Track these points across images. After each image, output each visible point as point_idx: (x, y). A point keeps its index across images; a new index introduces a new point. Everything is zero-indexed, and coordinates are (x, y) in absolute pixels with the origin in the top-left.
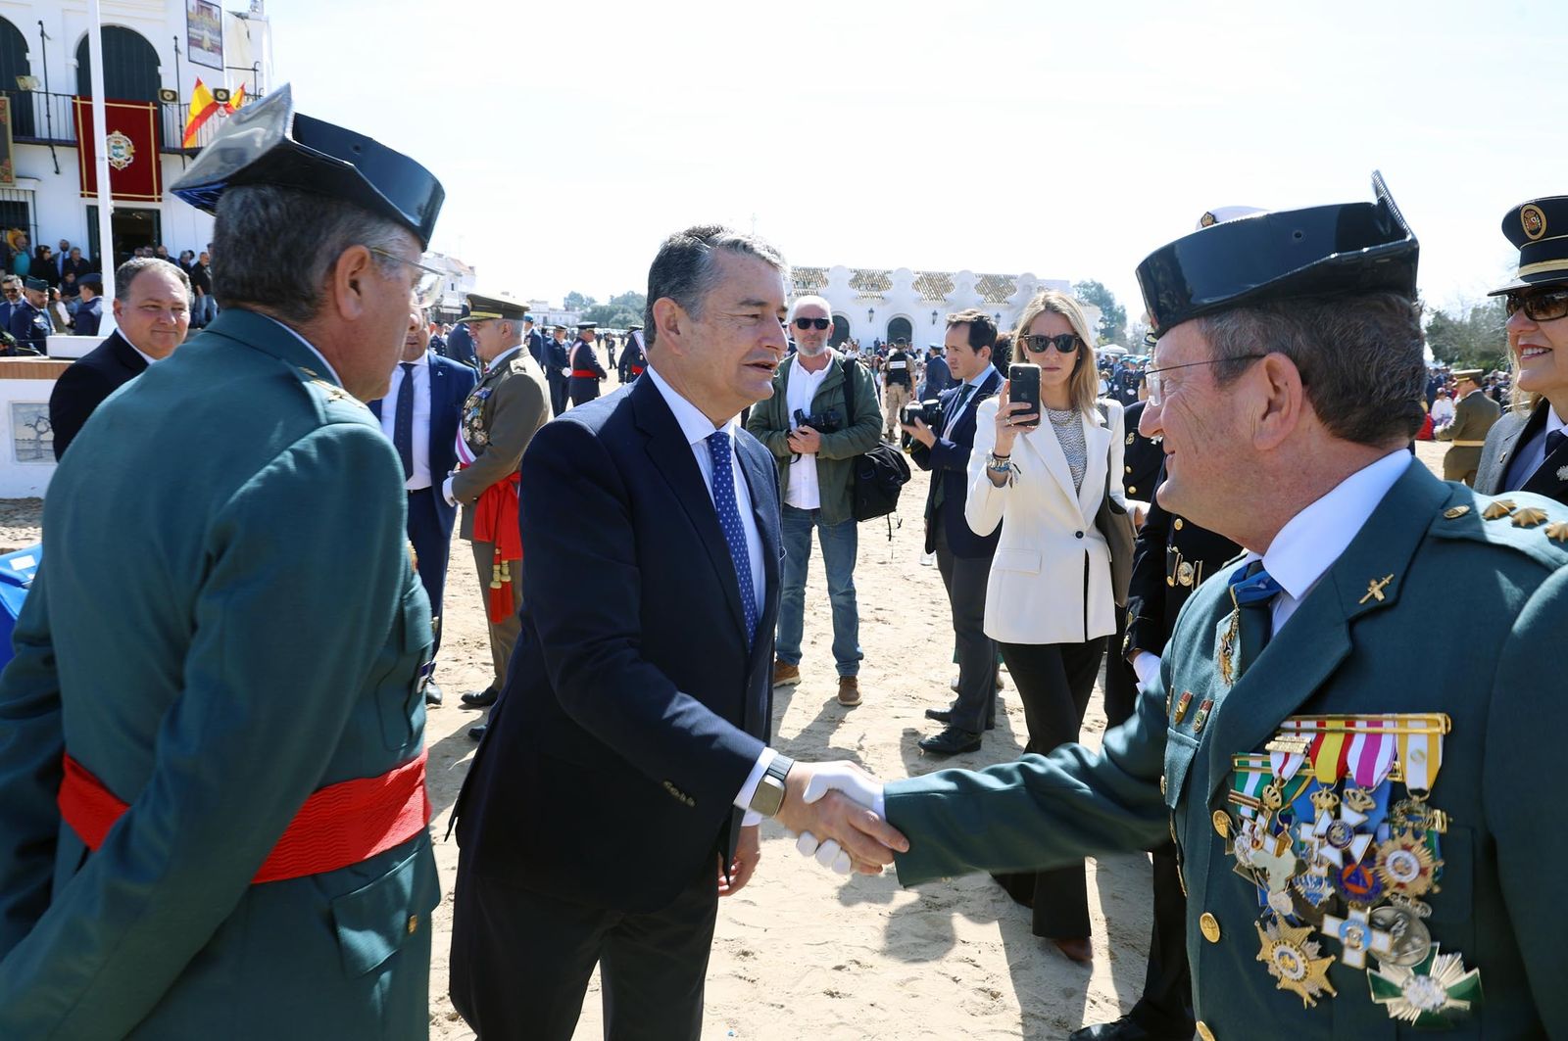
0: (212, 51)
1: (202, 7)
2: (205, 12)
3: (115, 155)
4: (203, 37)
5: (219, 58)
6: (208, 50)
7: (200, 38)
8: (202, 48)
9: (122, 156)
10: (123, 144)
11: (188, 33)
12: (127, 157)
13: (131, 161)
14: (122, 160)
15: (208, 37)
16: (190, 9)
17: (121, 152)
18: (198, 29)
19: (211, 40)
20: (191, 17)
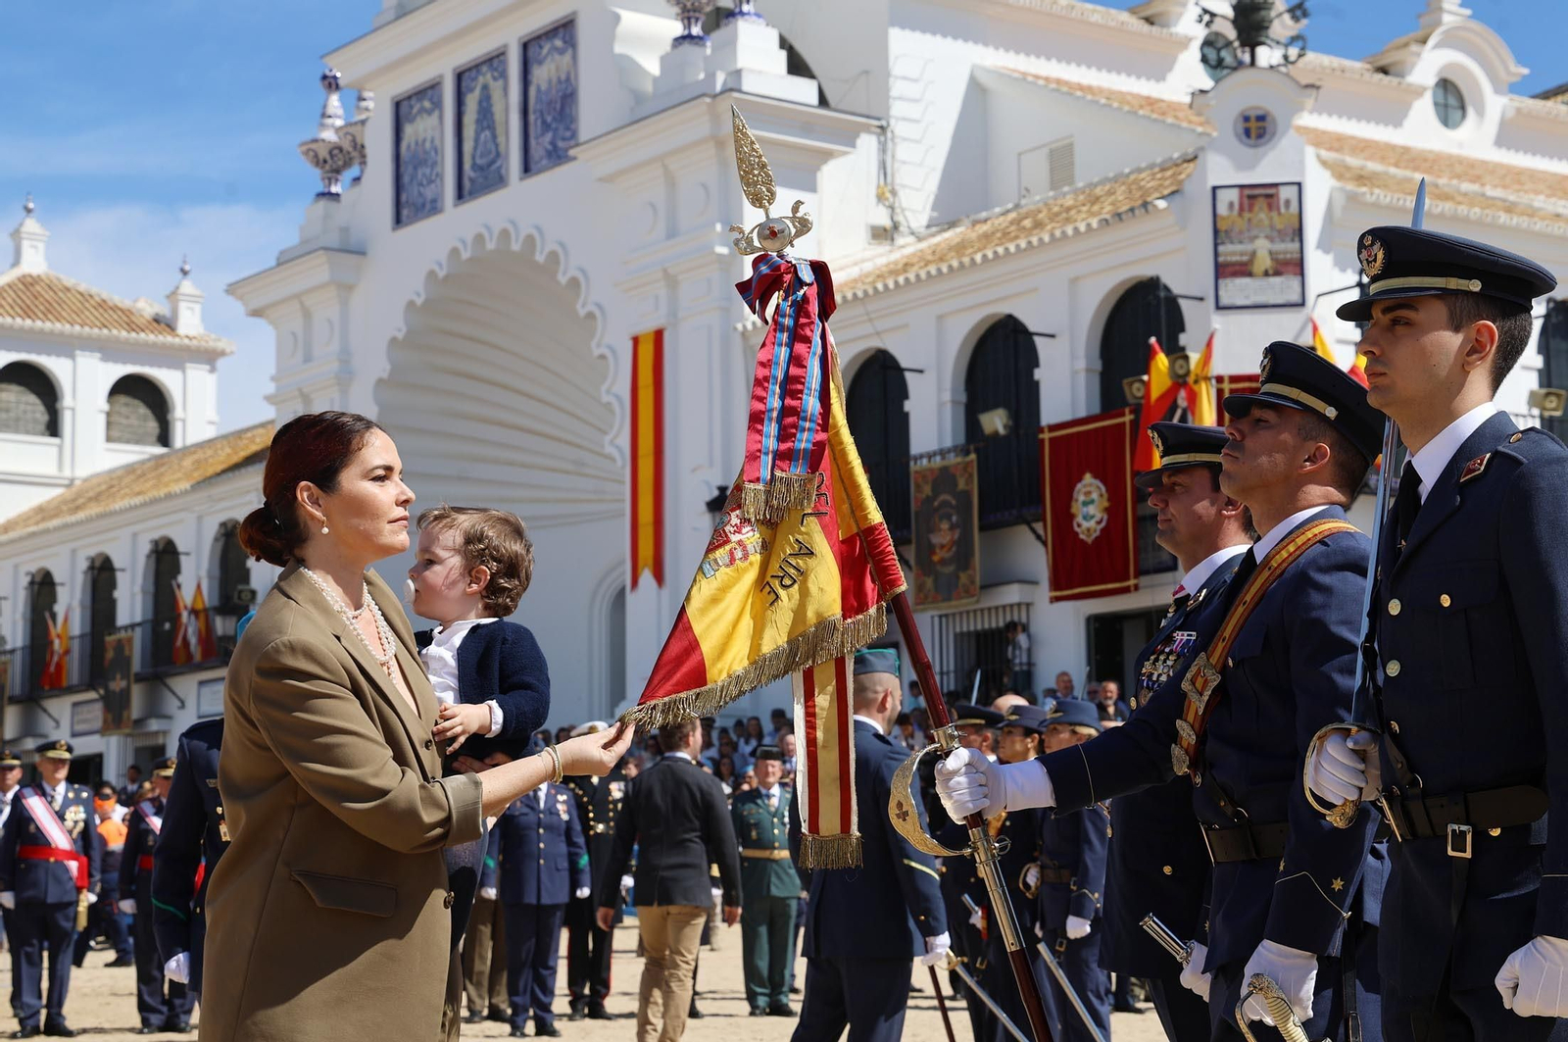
0: (1277, 273)
1: (1251, 197)
2: (1261, 203)
3: (1085, 518)
4: (1254, 254)
5: (1295, 282)
6: (1266, 274)
7: (1245, 258)
8: (1250, 274)
9: (1092, 517)
10: (1095, 496)
11: (1216, 254)
12: (1099, 516)
13: (1103, 524)
14: (1092, 524)
15: (1263, 249)
16: (1222, 210)
17: (1092, 509)
18: (1241, 242)
19: (1271, 253)
20: (1222, 226)
